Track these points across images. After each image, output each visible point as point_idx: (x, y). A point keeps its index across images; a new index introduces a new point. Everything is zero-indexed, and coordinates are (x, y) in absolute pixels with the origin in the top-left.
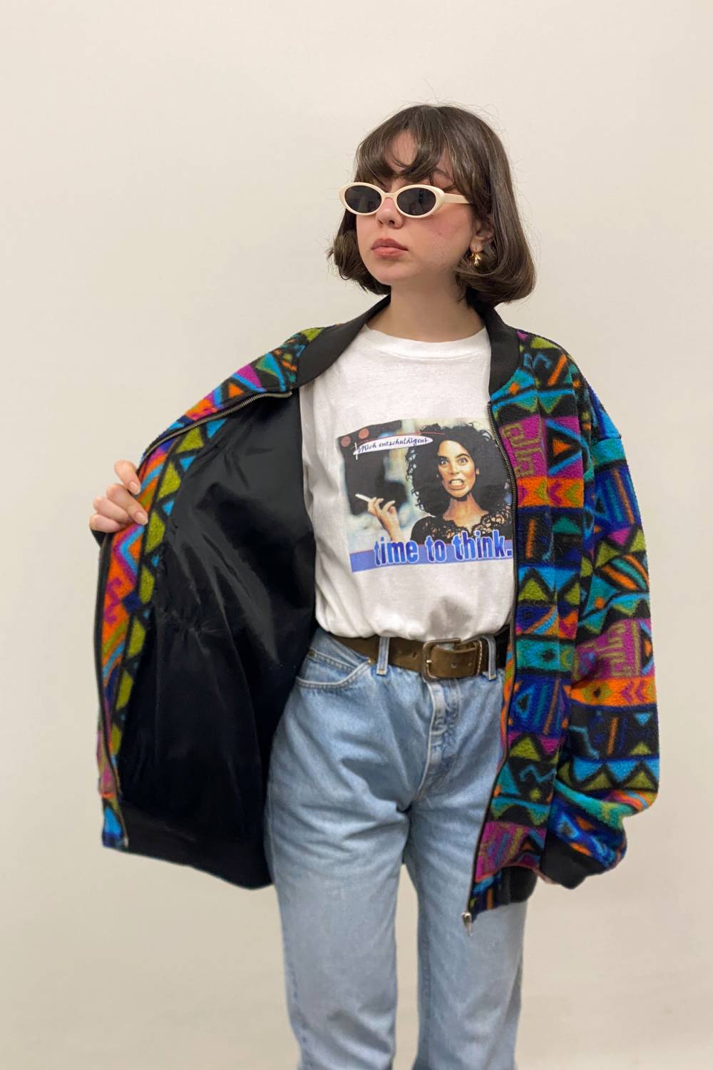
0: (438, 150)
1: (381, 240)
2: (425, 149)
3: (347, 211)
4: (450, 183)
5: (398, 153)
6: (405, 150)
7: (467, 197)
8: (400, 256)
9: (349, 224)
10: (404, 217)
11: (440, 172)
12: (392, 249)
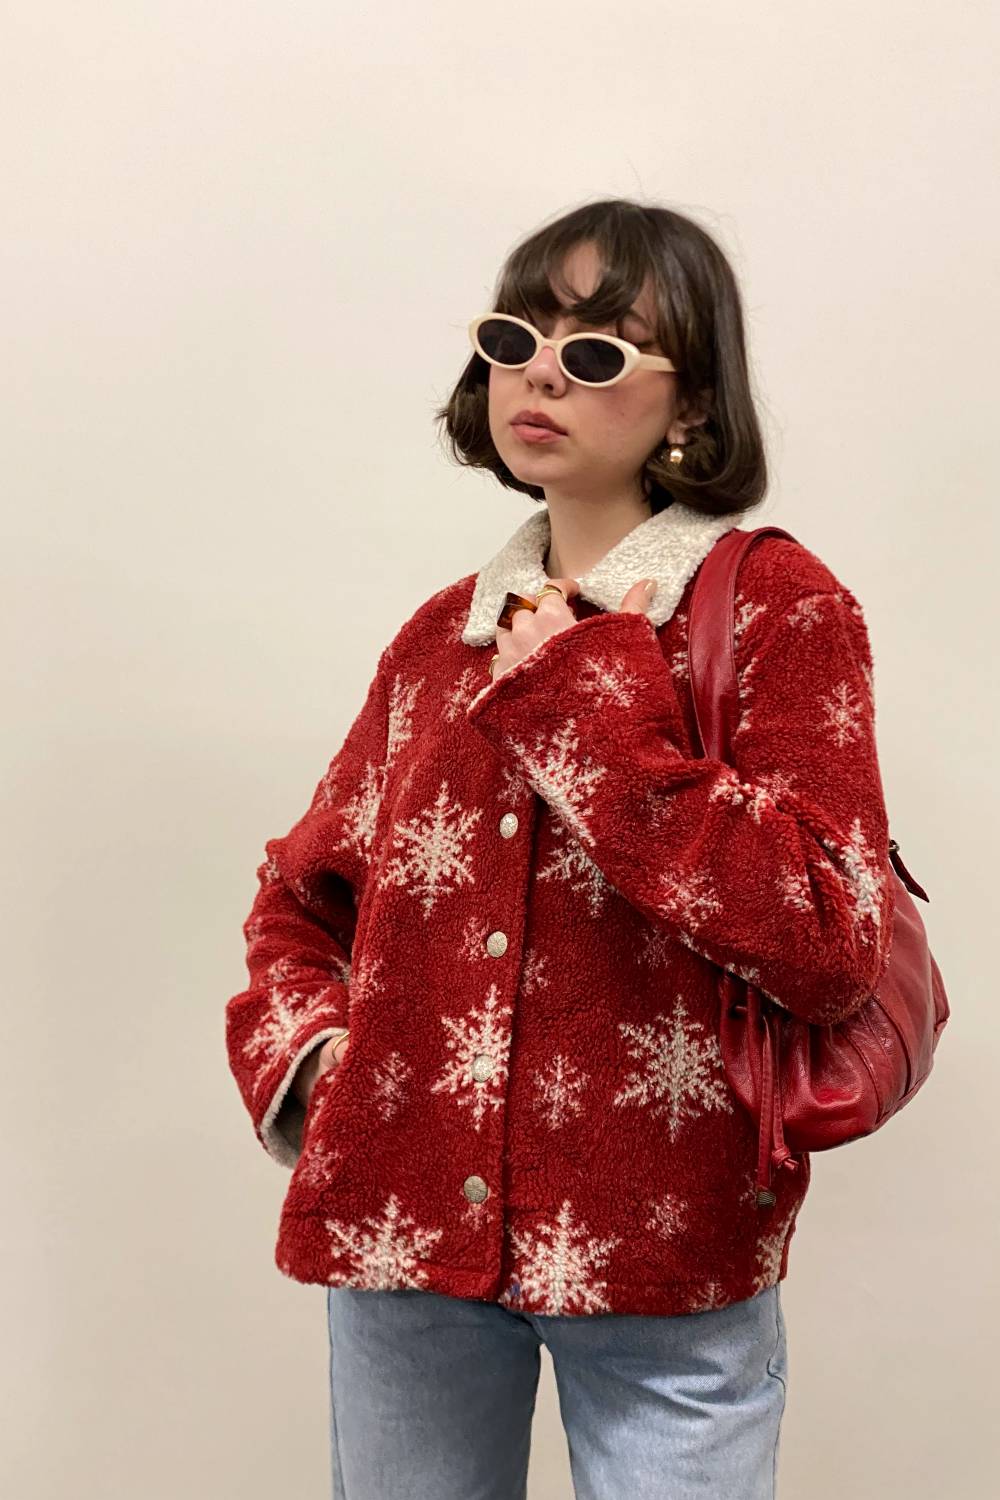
0: (636, 282)
1: (527, 413)
2: (616, 275)
3: (476, 356)
4: (651, 335)
5: (573, 275)
6: (585, 271)
7: (674, 363)
8: (554, 442)
9: (476, 376)
10: (569, 382)
11: (638, 319)
12: (542, 432)
